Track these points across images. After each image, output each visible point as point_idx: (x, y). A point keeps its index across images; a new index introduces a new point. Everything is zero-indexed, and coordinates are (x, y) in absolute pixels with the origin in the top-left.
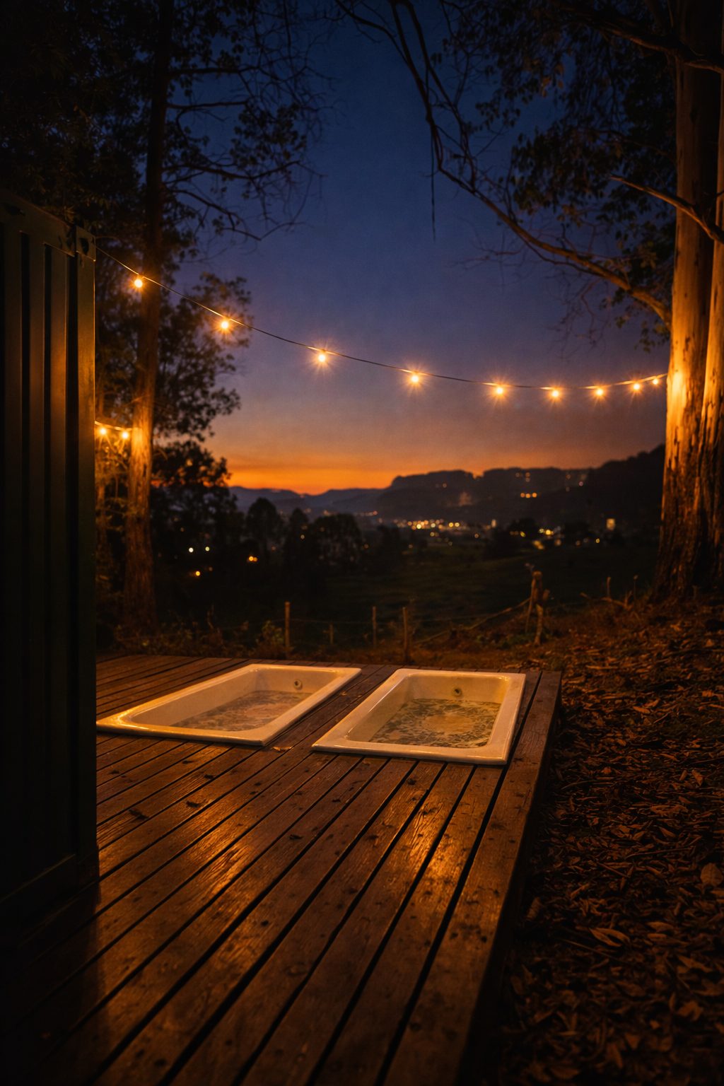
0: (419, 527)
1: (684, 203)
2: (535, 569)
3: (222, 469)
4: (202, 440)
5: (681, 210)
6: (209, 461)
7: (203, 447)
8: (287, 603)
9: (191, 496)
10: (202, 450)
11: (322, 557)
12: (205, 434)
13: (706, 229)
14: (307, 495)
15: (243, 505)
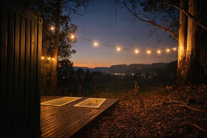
0: (116, 74)
1: (182, 8)
2: (136, 82)
3: (72, 64)
4: (70, 58)
5: (181, 10)
6: (70, 62)
7: (69, 59)
8: (80, 85)
9: (66, 68)
10: (69, 60)
11: (93, 79)
12: (70, 57)
13: (187, 15)
14: (91, 68)
15: (76, 70)
